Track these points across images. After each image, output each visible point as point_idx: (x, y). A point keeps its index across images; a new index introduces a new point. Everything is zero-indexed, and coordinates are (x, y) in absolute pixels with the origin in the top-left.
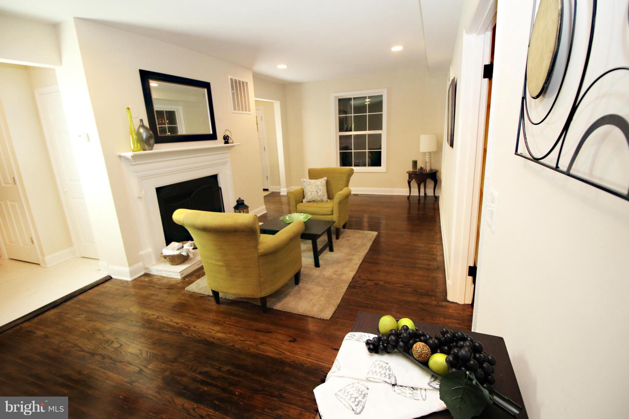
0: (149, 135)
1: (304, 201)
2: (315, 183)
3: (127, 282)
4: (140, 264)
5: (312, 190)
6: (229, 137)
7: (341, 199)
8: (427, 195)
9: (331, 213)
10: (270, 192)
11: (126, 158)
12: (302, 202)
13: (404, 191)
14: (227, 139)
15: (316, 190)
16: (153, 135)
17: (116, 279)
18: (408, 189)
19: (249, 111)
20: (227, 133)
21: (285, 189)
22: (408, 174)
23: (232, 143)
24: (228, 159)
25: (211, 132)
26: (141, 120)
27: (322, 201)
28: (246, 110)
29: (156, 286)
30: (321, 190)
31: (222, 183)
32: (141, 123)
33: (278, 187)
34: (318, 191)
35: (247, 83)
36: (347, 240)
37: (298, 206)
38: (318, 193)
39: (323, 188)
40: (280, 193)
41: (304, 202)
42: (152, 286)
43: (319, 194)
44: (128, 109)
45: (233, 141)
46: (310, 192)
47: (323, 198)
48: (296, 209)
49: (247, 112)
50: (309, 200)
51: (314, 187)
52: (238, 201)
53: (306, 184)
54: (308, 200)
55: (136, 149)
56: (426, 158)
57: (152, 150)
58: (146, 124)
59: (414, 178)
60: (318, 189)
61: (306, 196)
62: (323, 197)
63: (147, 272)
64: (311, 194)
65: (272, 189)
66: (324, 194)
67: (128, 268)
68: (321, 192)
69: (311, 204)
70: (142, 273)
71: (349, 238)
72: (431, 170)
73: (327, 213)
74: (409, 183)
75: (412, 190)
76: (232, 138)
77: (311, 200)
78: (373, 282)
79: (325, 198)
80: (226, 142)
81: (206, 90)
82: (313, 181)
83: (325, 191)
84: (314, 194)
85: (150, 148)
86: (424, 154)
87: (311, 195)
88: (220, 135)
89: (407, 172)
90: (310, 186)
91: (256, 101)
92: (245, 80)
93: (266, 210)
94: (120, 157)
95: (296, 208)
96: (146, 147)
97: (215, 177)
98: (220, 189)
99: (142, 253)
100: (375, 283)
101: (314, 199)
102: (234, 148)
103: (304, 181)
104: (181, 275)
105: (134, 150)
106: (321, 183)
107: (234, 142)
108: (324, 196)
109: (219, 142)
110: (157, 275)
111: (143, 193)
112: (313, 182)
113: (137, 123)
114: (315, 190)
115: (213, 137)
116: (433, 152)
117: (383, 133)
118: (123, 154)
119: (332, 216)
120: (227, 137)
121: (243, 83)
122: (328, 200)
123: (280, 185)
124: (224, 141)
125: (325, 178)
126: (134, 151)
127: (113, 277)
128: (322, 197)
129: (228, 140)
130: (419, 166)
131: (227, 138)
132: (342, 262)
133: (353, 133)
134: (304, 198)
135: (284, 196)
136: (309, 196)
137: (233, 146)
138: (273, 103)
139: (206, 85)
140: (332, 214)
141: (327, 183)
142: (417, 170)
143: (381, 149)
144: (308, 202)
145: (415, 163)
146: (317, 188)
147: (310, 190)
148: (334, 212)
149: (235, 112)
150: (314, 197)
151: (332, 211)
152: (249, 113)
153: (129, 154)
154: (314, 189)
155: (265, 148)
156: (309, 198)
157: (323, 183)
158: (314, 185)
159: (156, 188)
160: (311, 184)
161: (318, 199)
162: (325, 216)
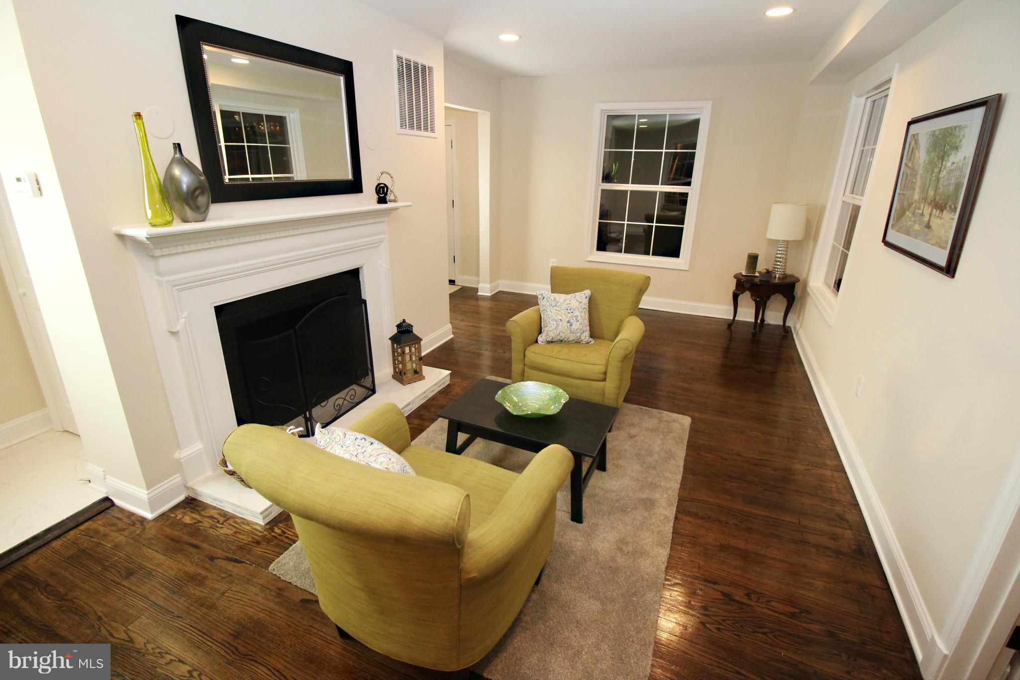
0: (196, 184)
1: (541, 338)
2: (568, 302)
3: (143, 520)
4: (176, 479)
5: (559, 317)
6: (387, 189)
7: (628, 352)
8: (765, 322)
9: (602, 376)
10: (459, 287)
11: (134, 242)
12: (537, 342)
13: (721, 310)
14: (383, 193)
15: (568, 319)
16: (207, 185)
17: (122, 510)
18: (732, 308)
19: (433, 130)
20: (385, 180)
21: (488, 286)
22: (735, 280)
23: (395, 201)
24: (384, 236)
25: (350, 176)
26: (178, 147)
27: (578, 342)
28: (426, 129)
29: (205, 545)
30: (579, 318)
31: (369, 289)
32: (175, 153)
33: (475, 278)
34: (571, 321)
35: (430, 69)
36: (631, 437)
37: (527, 353)
38: (571, 325)
39: (583, 314)
40: (476, 290)
41: (539, 342)
42: (197, 547)
43: (574, 327)
44: (138, 115)
45: (396, 197)
47: (582, 336)
48: (523, 357)
49: (429, 134)
50: (551, 338)
51: (563, 312)
52: (399, 326)
53: (548, 304)
54: (547, 339)
55: (159, 220)
56: (778, 252)
57: (203, 220)
58: (193, 154)
59: (749, 289)
60: (571, 317)
61: (546, 329)
63: (193, 495)
64: (558, 326)
65: (463, 281)
66: (585, 329)
67: (147, 492)
68: (578, 323)
69: (556, 348)
70: (182, 498)
71: (633, 431)
72: (785, 276)
73: (594, 377)
74: (735, 297)
75: (739, 309)
76: (395, 189)
77: (555, 339)
78: (716, 587)
79: (586, 337)
80: (382, 200)
81: (342, 79)
82: (561, 297)
83: (587, 322)
84: (564, 326)
85: (198, 216)
86: (774, 243)
87: (556, 329)
88: (369, 183)
89: (735, 277)
90: (555, 308)
91: (446, 108)
92: (427, 64)
93: (453, 333)
94: (121, 237)
95: (525, 356)
96: (189, 213)
97: (355, 274)
98: (365, 302)
99: (182, 454)
100: (724, 594)
101: (563, 336)
102: (396, 211)
103: (544, 295)
104: (264, 519)
105: (153, 222)
106: (578, 301)
107: (399, 198)
108: (583, 332)
109: (366, 200)
110: (214, 508)
111: (182, 321)
112: (561, 301)
113: (164, 155)
114: (565, 319)
115: (354, 186)
116: (793, 241)
117: (693, 192)
118: (128, 231)
119: (603, 383)
120: (383, 188)
121: (424, 67)
122: (591, 339)
123: (477, 274)
124: (376, 197)
125: (588, 292)
126: (154, 226)
127: (117, 501)
128: (579, 335)
129: (386, 194)
130: (761, 266)
131: (384, 190)
132: (632, 509)
133: (630, 187)
134: (540, 332)
135: (484, 298)
136: (551, 330)
137: (396, 209)
138: (477, 113)
139: (345, 68)
140: (604, 380)
141: (591, 300)
142: (757, 274)
143: (683, 223)
144: (549, 342)
145: (753, 260)
146: (570, 315)
147: (555, 318)
148: (609, 375)
149: (403, 131)
150: (561, 334)
151: (605, 373)
152: (432, 135)
153: (141, 232)
154: (563, 315)
155: (453, 201)
156: (552, 334)
157: (583, 303)
158: (564, 306)
159: (216, 308)
160: (559, 304)
161: (569, 338)
162: (588, 381)
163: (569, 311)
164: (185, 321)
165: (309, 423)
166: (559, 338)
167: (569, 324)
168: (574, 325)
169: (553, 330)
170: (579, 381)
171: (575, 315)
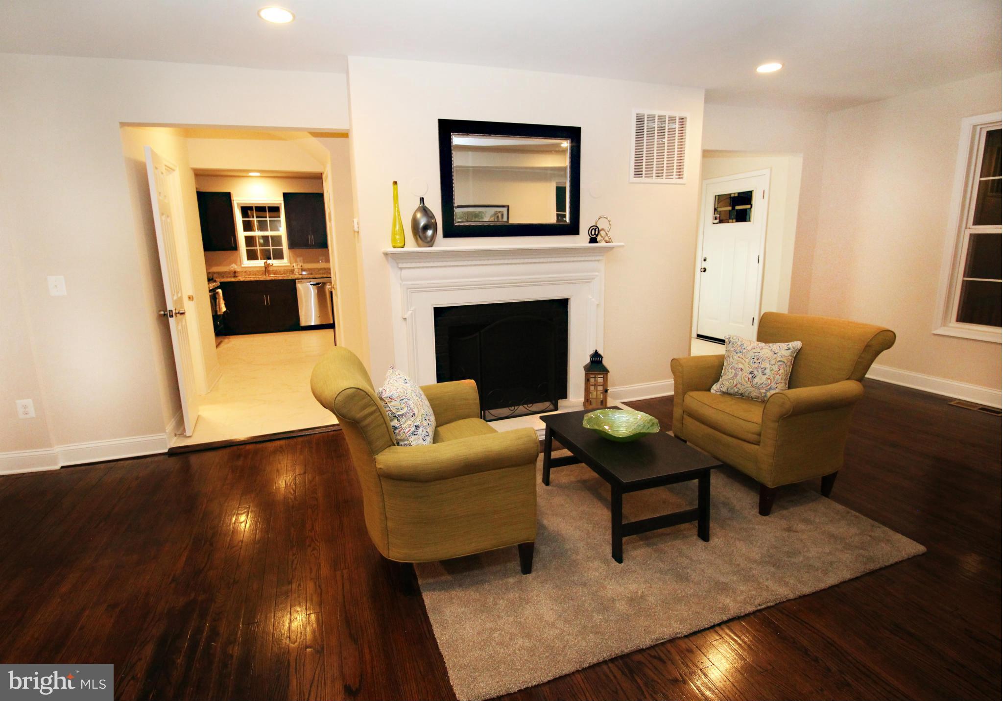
1: (715, 387)
2: (758, 350)
5: (741, 366)
6: (602, 230)
9: (756, 439)
12: (709, 390)
14: (595, 234)
15: (751, 370)
23: (608, 241)
25: (567, 222)
28: (670, 176)
30: (767, 371)
34: (756, 372)
37: (686, 397)
38: (754, 377)
39: (776, 368)
41: (712, 391)
43: (756, 380)
44: (395, 183)
45: (609, 238)
46: (733, 371)
50: (726, 389)
51: (747, 360)
52: (592, 357)
53: (732, 349)
54: (724, 390)
60: (757, 368)
61: (723, 378)
62: (767, 391)
64: (736, 375)
66: (774, 385)
68: (764, 378)
77: (732, 391)
80: (593, 240)
81: (568, 142)
84: (744, 377)
87: (733, 378)
88: (584, 226)
90: (739, 355)
92: (678, 114)
95: (683, 401)
97: (564, 303)
101: (741, 390)
102: (605, 250)
105: (395, 245)
107: (612, 239)
109: (581, 240)
111: (410, 312)
112: (749, 348)
114: (747, 369)
115: (573, 229)
125: (796, 344)
128: (763, 391)
131: (595, 231)
134: (716, 381)
136: (727, 379)
137: (612, 248)
139: (571, 133)
140: (758, 443)
144: (724, 394)
146: (756, 365)
147: (736, 366)
148: (763, 439)
149: (638, 180)
150: (739, 386)
151: (759, 434)
152: (678, 181)
154: (746, 364)
156: (727, 383)
157: (779, 354)
158: (751, 354)
159: (435, 309)
160: (744, 351)
161: (750, 392)
162: (740, 441)
163: (755, 360)
164: (412, 313)
165: (482, 412)
166: (736, 390)
167: (750, 376)
168: (757, 378)
169: (729, 379)
170: (730, 439)
171: (762, 366)
